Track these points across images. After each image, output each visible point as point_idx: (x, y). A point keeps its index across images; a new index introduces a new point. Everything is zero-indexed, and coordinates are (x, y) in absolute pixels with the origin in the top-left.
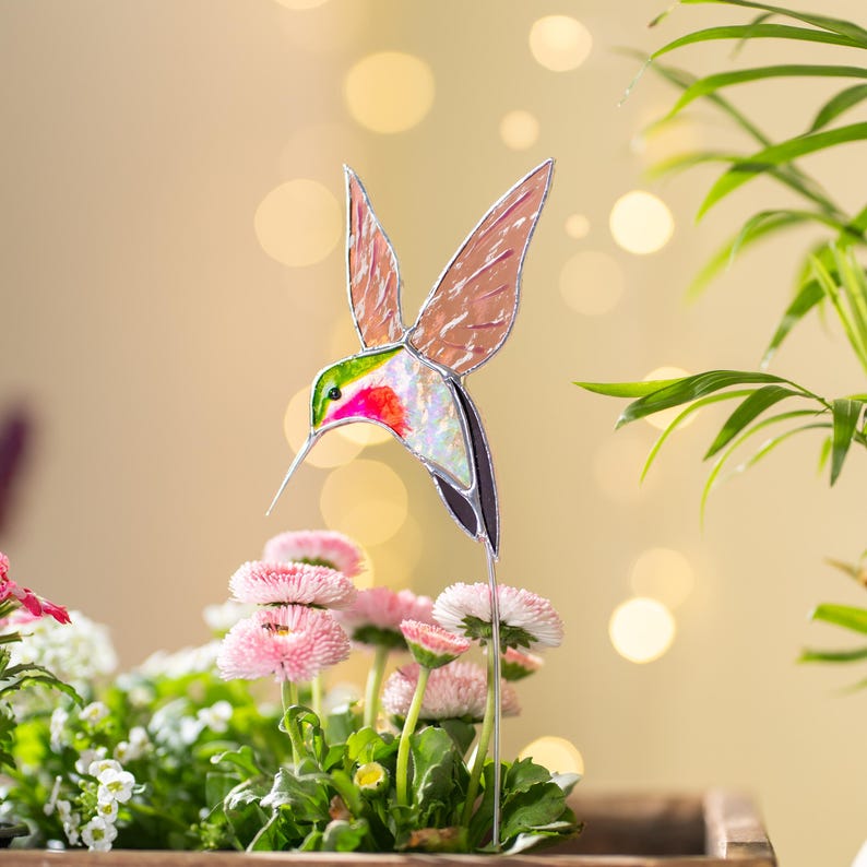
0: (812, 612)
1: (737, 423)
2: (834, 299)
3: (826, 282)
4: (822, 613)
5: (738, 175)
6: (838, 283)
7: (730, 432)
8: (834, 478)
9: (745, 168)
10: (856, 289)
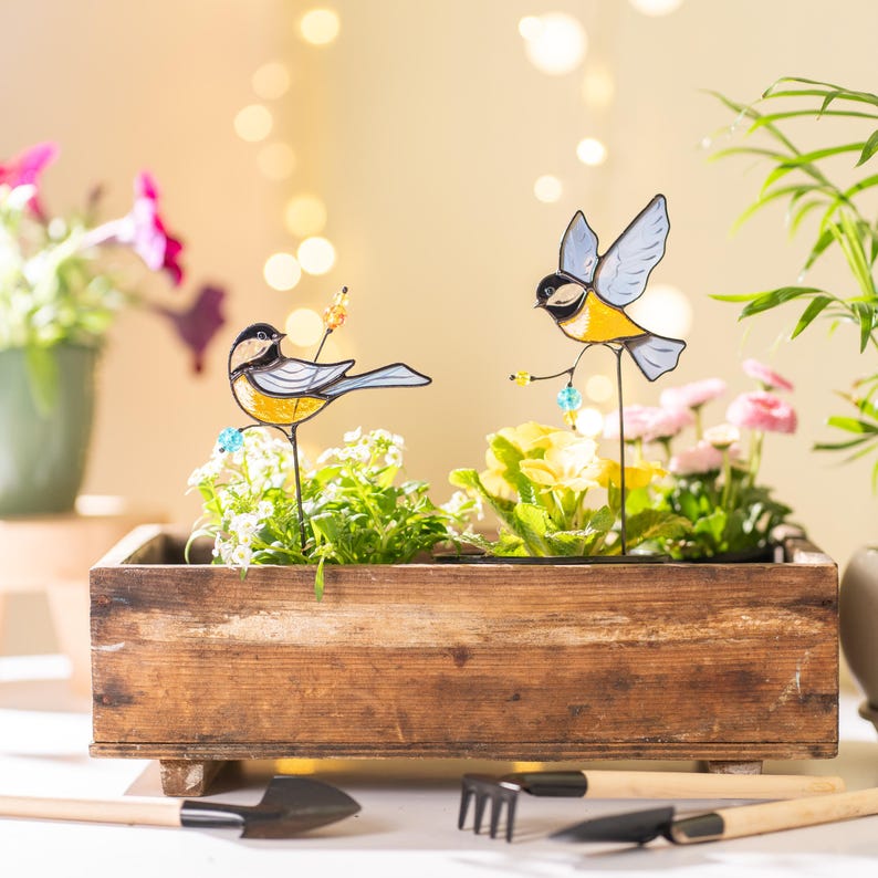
0: (826, 421)
1: (808, 318)
2: (841, 241)
3: (835, 231)
4: (832, 422)
5: (781, 171)
6: (842, 232)
7: (805, 323)
8: (862, 351)
9: (788, 166)
10: (852, 235)
